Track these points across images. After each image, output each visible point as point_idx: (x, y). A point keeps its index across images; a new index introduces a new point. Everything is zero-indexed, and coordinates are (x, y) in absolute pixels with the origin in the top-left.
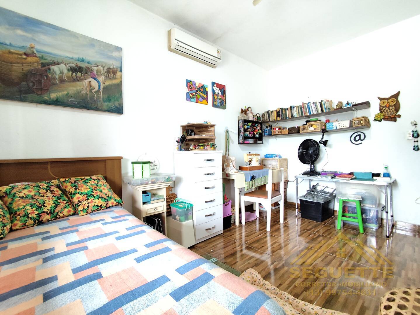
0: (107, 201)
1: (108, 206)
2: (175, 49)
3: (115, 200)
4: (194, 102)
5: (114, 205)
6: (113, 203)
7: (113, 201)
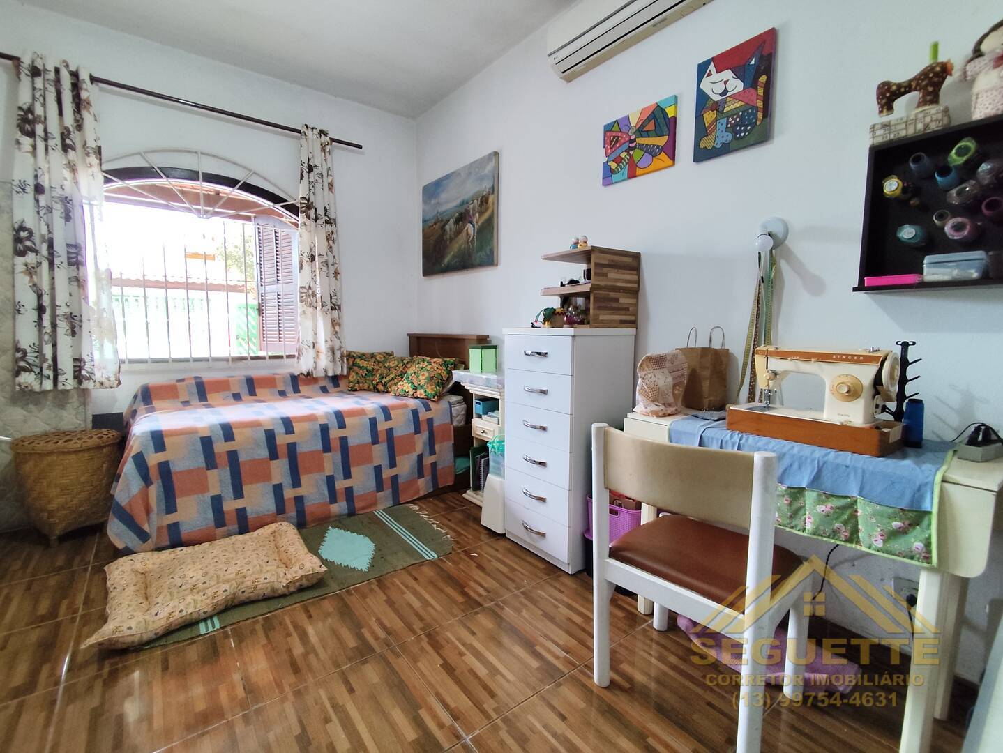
0: (416, 389)
1: (415, 395)
2: (563, 72)
3: (425, 392)
4: (623, 180)
5: (422, 397)
6: (421, 394)
7: (422, 391)
